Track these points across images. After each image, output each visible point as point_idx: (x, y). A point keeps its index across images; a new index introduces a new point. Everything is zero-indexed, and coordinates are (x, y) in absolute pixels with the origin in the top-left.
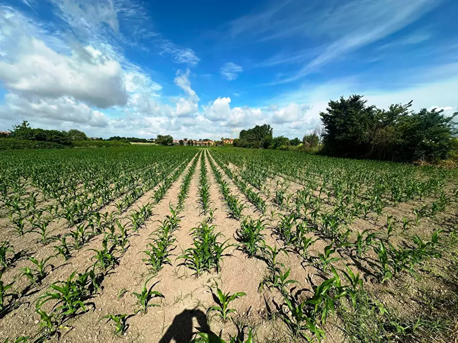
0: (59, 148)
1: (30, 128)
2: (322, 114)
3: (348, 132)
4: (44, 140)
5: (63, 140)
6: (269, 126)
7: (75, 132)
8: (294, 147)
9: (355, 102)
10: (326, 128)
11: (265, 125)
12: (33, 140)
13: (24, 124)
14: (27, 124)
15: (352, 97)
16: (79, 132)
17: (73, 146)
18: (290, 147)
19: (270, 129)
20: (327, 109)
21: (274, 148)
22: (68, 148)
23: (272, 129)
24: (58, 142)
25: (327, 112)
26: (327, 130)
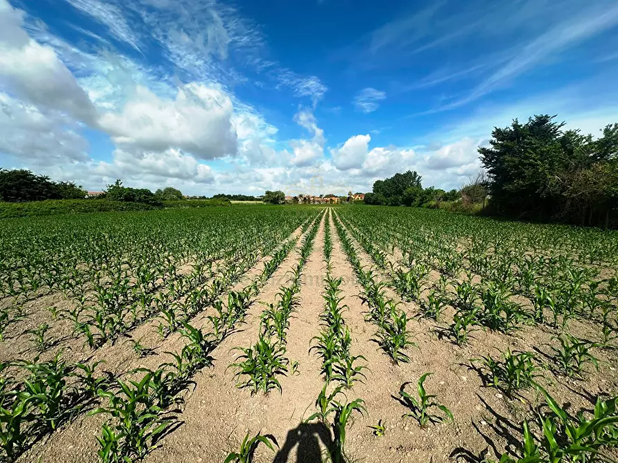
0: (148, 209)
1: (123, 188)
2: (483, 151)
4: (133, 200)
5: (153, 200)
6: (415, 173)
8: (448, 204)
9: (541, 127)
11: (409, 173)
12: (122, 200)
13: (117, 183)
14: (120, 182)
15: (534, 118)
16: (174, 190)
17: (163, 207)
18: (444, 204)
19: (417, 177)
20: (492, 142)
21: (420, 205)
22: (156, 209)
23: (420, 177)
24: (147, 202)
25: (490, 147)
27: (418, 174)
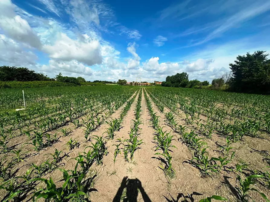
0: (75, 86)
1: (62, 76)
2: (231, 65)
3: (254, 77)
4: (69, 82)
5: (76, 82)
6: (186, 73)
7: (80, 78)
8: (206, 87)
9: (259, 56)
10: (233, 74)
11: (183, 73)
12: (64, 82)
13: (60, 74)
15: (256, 52)
16: (82, 78)
17: (80, 85)
18: (203, 87)
20: (235, 62)
21: (190, 87)
22: (78, 86)
23: (188, 75)
24: (74, 83)
25: (234, 63)
26: (234, 75)
27: (187, 74)
